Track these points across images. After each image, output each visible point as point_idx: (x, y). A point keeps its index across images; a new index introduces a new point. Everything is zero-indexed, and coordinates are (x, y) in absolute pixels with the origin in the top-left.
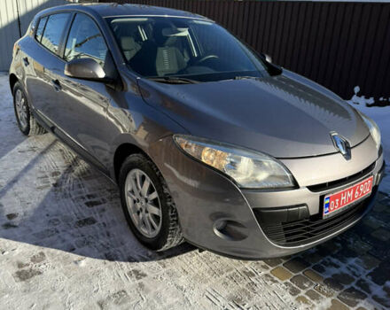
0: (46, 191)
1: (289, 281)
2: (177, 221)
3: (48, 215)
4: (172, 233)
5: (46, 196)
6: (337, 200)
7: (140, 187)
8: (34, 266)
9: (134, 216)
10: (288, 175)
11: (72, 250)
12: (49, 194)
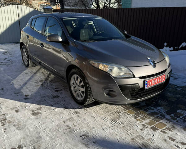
0: (39, 87)
1: (134, 114)
2: (91, 92)
3: (41, 95)
4: (89, 97)
5: (39, 89)
6: (151, 83)
7: (76, 81)
8: (38, 111)
9: (74, 93)
10: (131, 73)
11: (52, 106)
12: (40, 88)
